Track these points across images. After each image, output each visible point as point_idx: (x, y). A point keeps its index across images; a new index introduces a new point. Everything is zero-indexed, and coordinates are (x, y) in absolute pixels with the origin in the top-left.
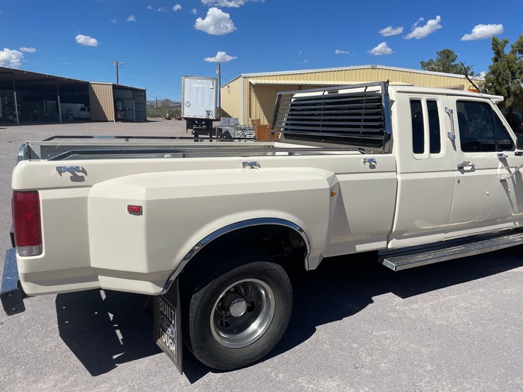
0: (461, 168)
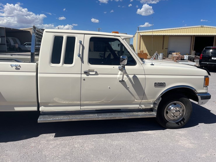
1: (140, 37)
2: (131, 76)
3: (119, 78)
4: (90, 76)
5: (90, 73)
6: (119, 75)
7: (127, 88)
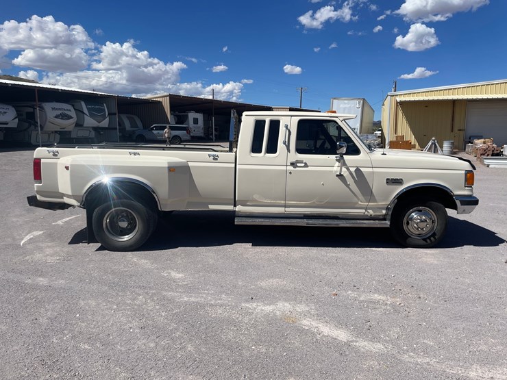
0: (292, 164)
1: (397, 106)
2: (353, 170)
3: (336, 172)
4: (297, 169)
5: (298, 165)
6: (336, 168)
7: (348, 186)
